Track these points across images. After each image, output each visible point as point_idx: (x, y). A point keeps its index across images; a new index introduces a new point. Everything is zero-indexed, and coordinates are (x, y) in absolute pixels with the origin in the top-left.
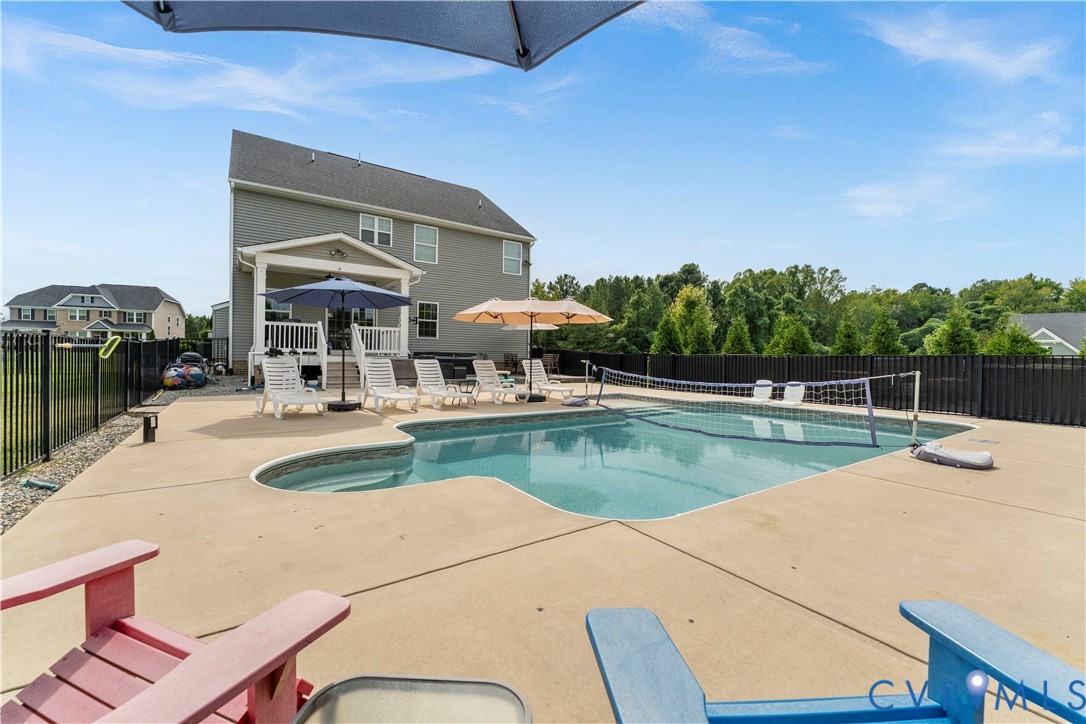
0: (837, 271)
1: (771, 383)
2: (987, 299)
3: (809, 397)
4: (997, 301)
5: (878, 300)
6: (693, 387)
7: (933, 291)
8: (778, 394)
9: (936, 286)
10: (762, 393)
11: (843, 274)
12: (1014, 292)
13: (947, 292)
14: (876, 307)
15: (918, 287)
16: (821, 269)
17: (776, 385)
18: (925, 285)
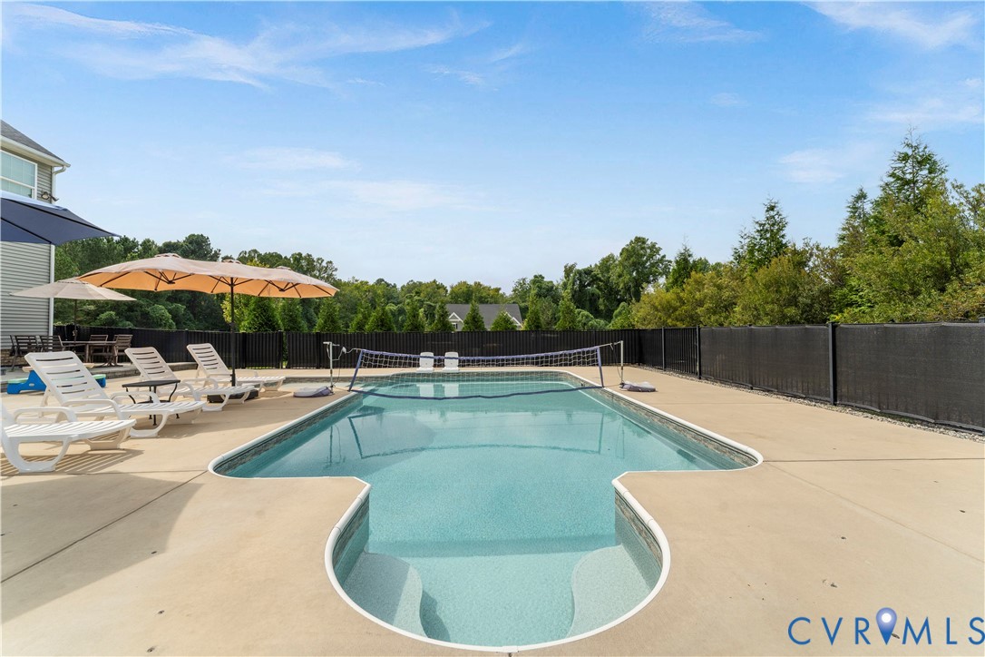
0: (331, 262)
1: (431, 354)
2: (417, 293)
3: (462, 364)
4: (422, 294)
5: (357, 288)
6: (473, 361)
7: (388, 285)
8: (439, 363)
9: (389, 282)
10: (426, 364)
11: (335, 265)
12: (429, 290)
13: (395, 286)
14: (356, 292)
15: (380, 281)
16: (319, 259)
17: (437, 357)
18: (382, 280)
